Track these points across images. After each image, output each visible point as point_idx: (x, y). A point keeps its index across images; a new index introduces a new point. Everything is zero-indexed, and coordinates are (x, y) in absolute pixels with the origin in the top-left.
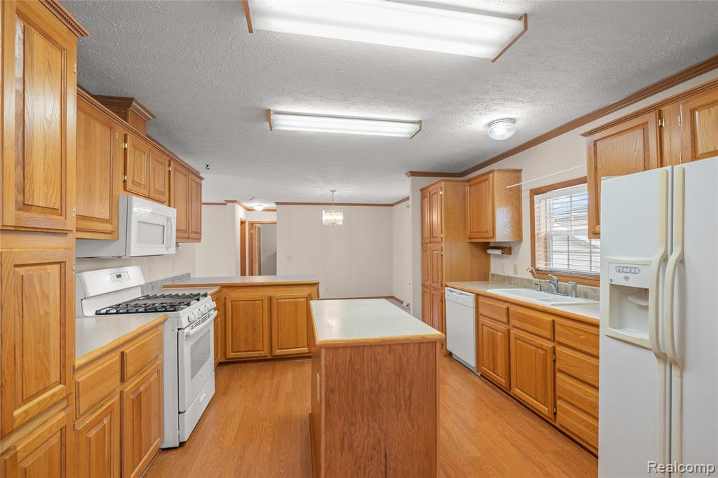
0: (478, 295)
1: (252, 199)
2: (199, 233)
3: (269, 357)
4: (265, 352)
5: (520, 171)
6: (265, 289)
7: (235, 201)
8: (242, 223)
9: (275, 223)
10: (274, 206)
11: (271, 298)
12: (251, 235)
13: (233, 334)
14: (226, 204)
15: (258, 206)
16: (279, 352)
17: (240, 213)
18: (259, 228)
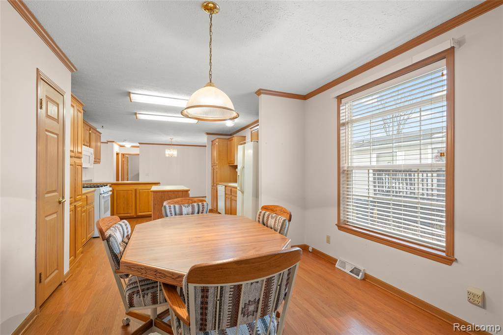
0: (226, 186)
1: (125, 141)
2: (100, 159)
3: (135, 216)
4: (133, 214)
5: (245, 137)
6: (133, 185)
7: (113, 142)
8: (117, 154)
9: (138, 155)
10: (138, 145)
11: (136, 190)
12: (123, 162)
13: (117, 206)
14: (107, 143)
15: (128, 145)
16: (140, 214)
17: (116, 148)
18: (127, 157)
